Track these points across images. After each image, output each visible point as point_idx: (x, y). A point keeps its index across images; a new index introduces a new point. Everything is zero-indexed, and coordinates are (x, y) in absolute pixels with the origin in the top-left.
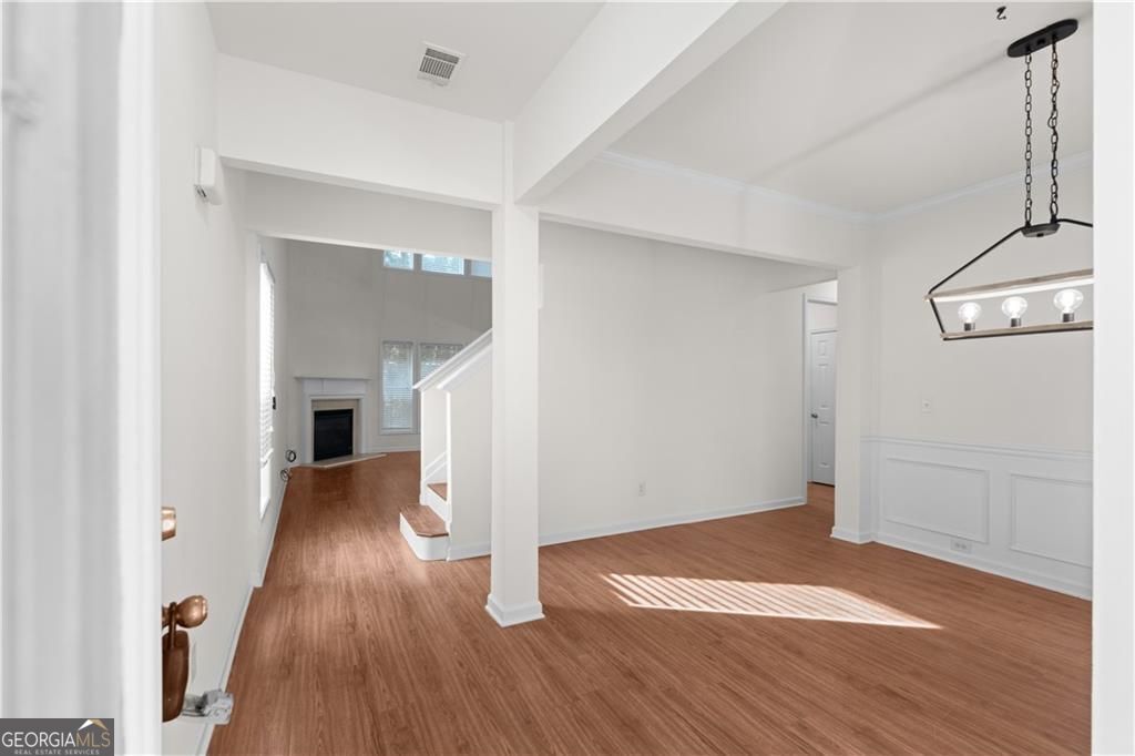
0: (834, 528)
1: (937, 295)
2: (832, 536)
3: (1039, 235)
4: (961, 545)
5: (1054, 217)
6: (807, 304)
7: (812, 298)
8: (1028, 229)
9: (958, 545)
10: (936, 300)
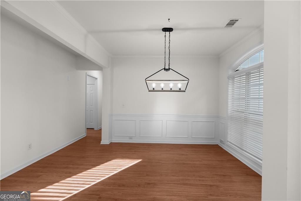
0: (101, 142)
1: (147, 81)
2: (101, 144)
3: (167, 71)
4: (131, 138)
5: (169, 68)
6: (87, 76)
7: (88, 74)
8: (165, 69)
9: (130, 138)
10: (147, 82)
